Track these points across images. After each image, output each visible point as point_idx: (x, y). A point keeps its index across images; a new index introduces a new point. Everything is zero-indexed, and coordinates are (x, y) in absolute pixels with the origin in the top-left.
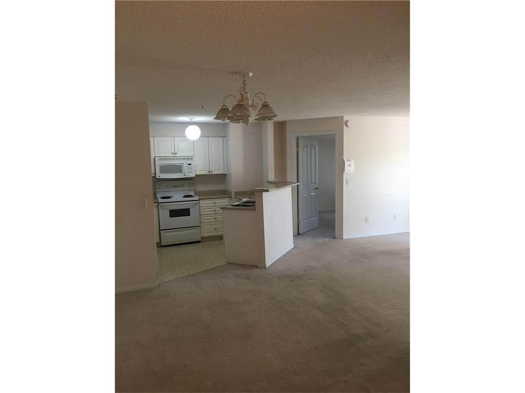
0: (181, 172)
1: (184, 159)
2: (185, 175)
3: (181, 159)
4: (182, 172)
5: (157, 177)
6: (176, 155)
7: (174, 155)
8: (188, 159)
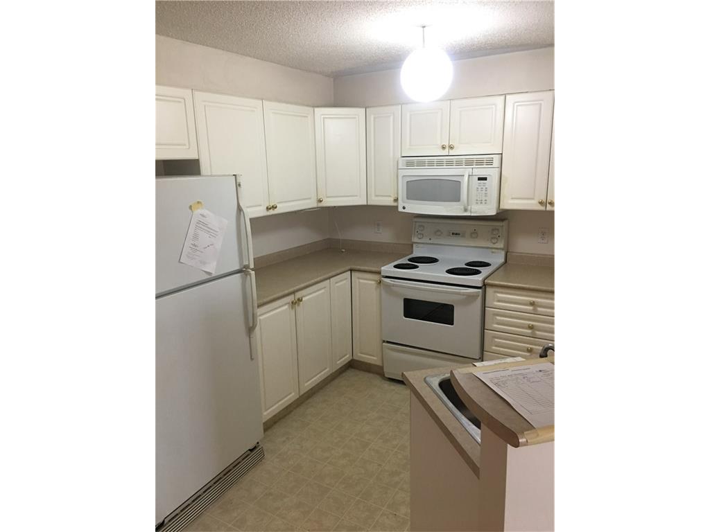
0: (457, 198)
1: (469, 163)
2: (466, 210)
3: (459, 163)
4: (459, 200)
5: (400, 209)
6: (452, 152)
7: (445, 152)
8: (480, 163)
